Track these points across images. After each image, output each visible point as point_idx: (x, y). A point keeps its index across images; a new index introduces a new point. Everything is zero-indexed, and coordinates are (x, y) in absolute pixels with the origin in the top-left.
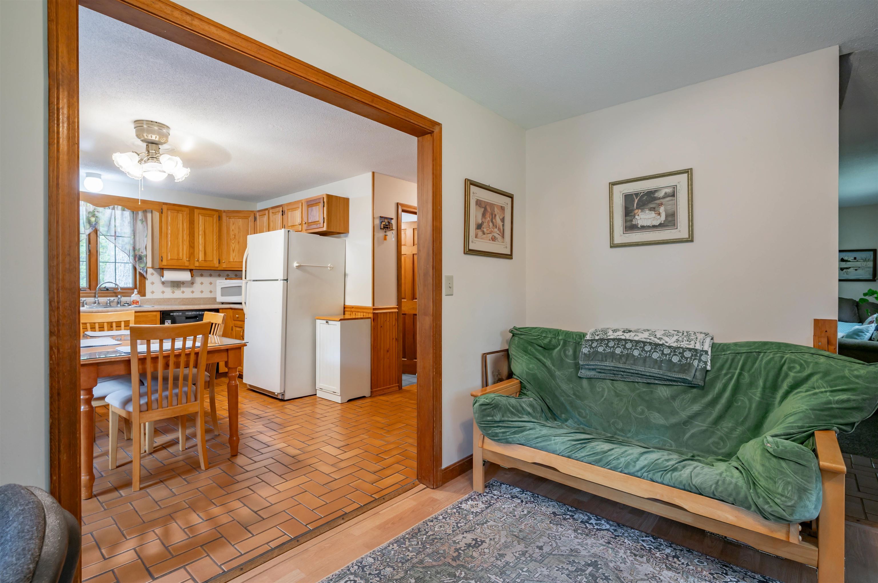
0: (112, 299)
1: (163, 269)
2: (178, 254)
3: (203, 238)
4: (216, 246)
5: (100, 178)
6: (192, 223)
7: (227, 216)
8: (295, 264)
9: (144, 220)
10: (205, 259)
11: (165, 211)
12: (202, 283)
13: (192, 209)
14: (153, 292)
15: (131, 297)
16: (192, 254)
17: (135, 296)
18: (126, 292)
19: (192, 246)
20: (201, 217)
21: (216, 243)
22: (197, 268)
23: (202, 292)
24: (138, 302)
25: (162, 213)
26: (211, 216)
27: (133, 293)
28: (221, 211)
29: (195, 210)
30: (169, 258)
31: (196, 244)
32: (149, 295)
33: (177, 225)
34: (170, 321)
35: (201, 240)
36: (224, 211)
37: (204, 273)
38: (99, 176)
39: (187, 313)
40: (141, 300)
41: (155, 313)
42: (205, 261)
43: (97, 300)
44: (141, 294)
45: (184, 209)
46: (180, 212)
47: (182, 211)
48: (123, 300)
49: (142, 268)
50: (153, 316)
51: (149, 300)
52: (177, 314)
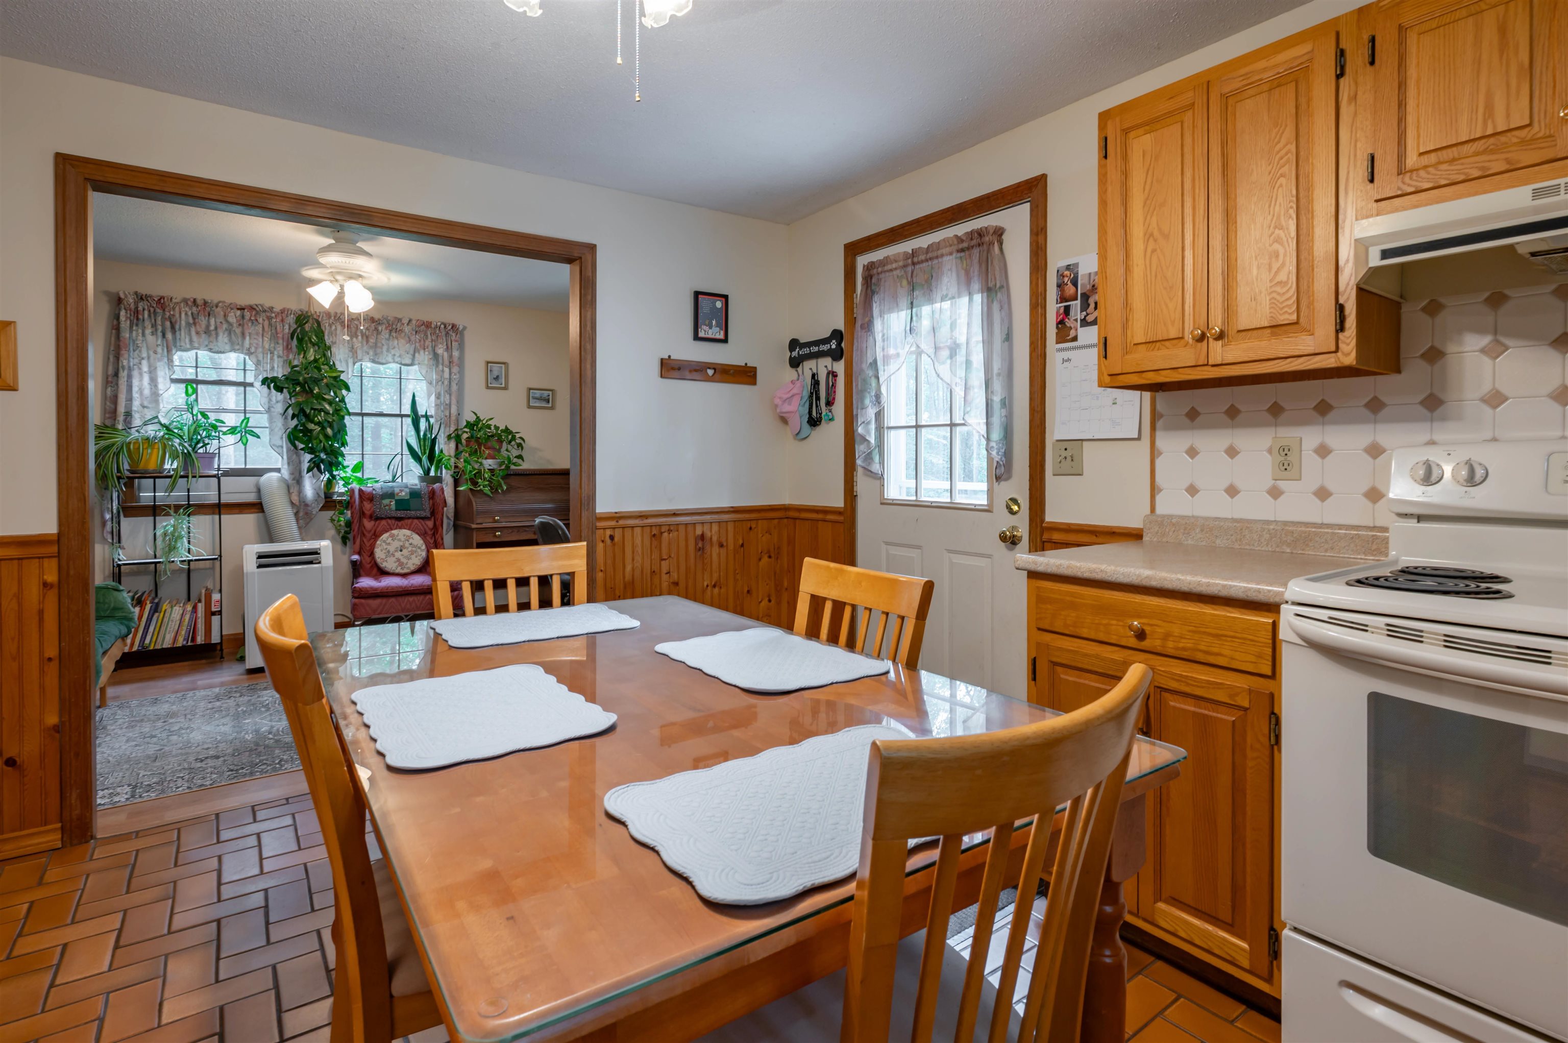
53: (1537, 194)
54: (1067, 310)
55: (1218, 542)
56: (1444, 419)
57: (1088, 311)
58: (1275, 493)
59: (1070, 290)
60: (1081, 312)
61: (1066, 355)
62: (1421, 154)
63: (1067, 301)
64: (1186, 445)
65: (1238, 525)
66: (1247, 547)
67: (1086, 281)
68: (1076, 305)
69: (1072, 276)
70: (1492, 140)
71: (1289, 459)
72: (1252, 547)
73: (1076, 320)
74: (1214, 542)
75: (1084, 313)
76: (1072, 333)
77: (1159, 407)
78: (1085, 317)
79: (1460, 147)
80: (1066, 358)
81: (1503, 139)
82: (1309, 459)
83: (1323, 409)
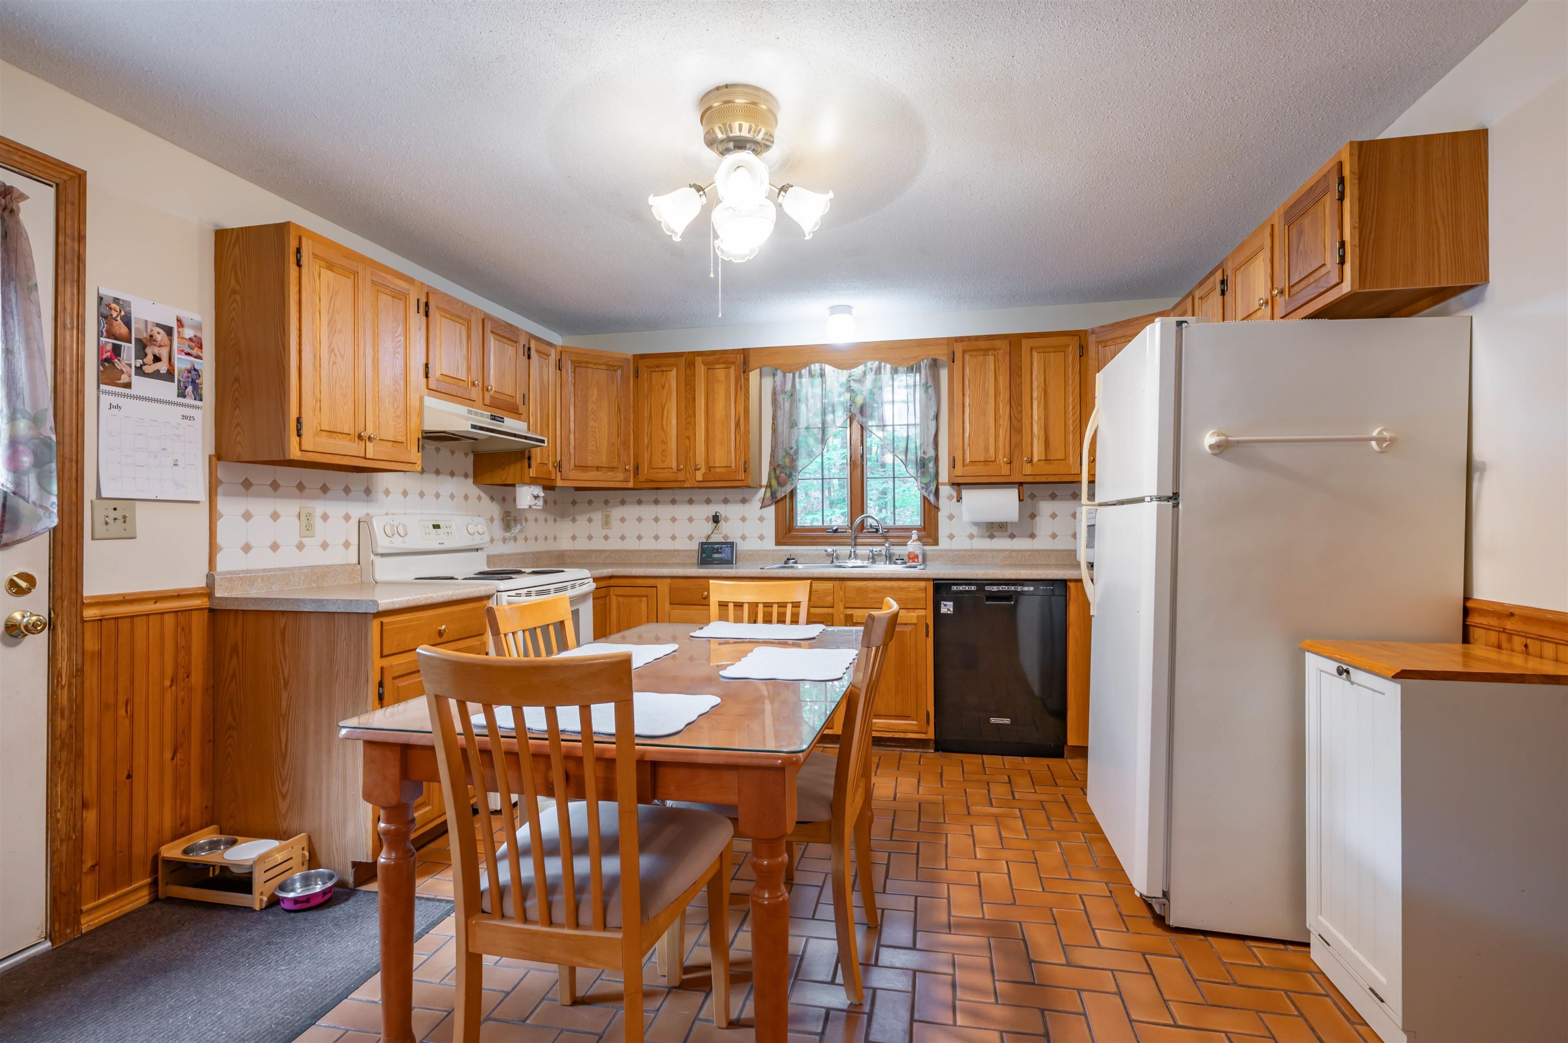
0: (876, 549)
1: (959, 484)
2: (987, 450)
3: (1042, 405)
4: (1074, 422)
5: (851, 313)
6: (1015, 372)
7: (1098, 343)
8: (1209, 439)
9: (929, 384)
10: (1046, 455)
11: (958, 355)
12: (1054, 516)
13: (1014, 341)
14: (951, 537)
15: (906, 545)
16: (1016, 447)
17: (913, 546)
18: (901, 534)
19: (1016, 426)
20: (1035, 354)
21: (1074, 414)
22: (1030, 479)
23: (1054, 536)
24: (917, 557)
25: (953, 362)
26: (1062, 349)
27: (910, 537)
28: (1085, 332)
29: (1024, 342)
30: (968, 460)
31: (1026, 422)
32: (944, 543)
33: (984, 383)
34: (952, 603)
35: (1037, 412)
36: (1093, 332)
37: (1058, 489)
38: (847, 309)
39: (987, 588)
40: (928, 553)
41: (922, 584)
42: (1046, 460)
43: (853, 550)
44: (930, 540)
45: (998, 343)
46: (990, 353)
47: (995, 349)
48: (895, 551)
49: (926, 484)
50: (921, 589)
51: (943, 553)
52: (967, 588)
53: (468, 412)
54: (117, 350)
55: (274, 587)
56: (372, 501)
57: (145, 360)
58: (300, 546)
59: (120, 328)
60: (136, 358)
61: (115, 400)
62: (442, 373)
63: (116, 339)
64: (270, 511)
65: (286, 572)
66: (293, 588)
67: (142, 327)
68: (129, 348)
69: (123, 313)
70: (457, 381)
71: (310, 522)
72: (295, 588)
73: (130, 365)
74: (271, 589)
75: (141, 361)
76: (124, 379)
77: (220, 475)
78: (141, 366)
79: (450, 378)
80: (114, 404)
82: (318, 522)
83: (325, 489)
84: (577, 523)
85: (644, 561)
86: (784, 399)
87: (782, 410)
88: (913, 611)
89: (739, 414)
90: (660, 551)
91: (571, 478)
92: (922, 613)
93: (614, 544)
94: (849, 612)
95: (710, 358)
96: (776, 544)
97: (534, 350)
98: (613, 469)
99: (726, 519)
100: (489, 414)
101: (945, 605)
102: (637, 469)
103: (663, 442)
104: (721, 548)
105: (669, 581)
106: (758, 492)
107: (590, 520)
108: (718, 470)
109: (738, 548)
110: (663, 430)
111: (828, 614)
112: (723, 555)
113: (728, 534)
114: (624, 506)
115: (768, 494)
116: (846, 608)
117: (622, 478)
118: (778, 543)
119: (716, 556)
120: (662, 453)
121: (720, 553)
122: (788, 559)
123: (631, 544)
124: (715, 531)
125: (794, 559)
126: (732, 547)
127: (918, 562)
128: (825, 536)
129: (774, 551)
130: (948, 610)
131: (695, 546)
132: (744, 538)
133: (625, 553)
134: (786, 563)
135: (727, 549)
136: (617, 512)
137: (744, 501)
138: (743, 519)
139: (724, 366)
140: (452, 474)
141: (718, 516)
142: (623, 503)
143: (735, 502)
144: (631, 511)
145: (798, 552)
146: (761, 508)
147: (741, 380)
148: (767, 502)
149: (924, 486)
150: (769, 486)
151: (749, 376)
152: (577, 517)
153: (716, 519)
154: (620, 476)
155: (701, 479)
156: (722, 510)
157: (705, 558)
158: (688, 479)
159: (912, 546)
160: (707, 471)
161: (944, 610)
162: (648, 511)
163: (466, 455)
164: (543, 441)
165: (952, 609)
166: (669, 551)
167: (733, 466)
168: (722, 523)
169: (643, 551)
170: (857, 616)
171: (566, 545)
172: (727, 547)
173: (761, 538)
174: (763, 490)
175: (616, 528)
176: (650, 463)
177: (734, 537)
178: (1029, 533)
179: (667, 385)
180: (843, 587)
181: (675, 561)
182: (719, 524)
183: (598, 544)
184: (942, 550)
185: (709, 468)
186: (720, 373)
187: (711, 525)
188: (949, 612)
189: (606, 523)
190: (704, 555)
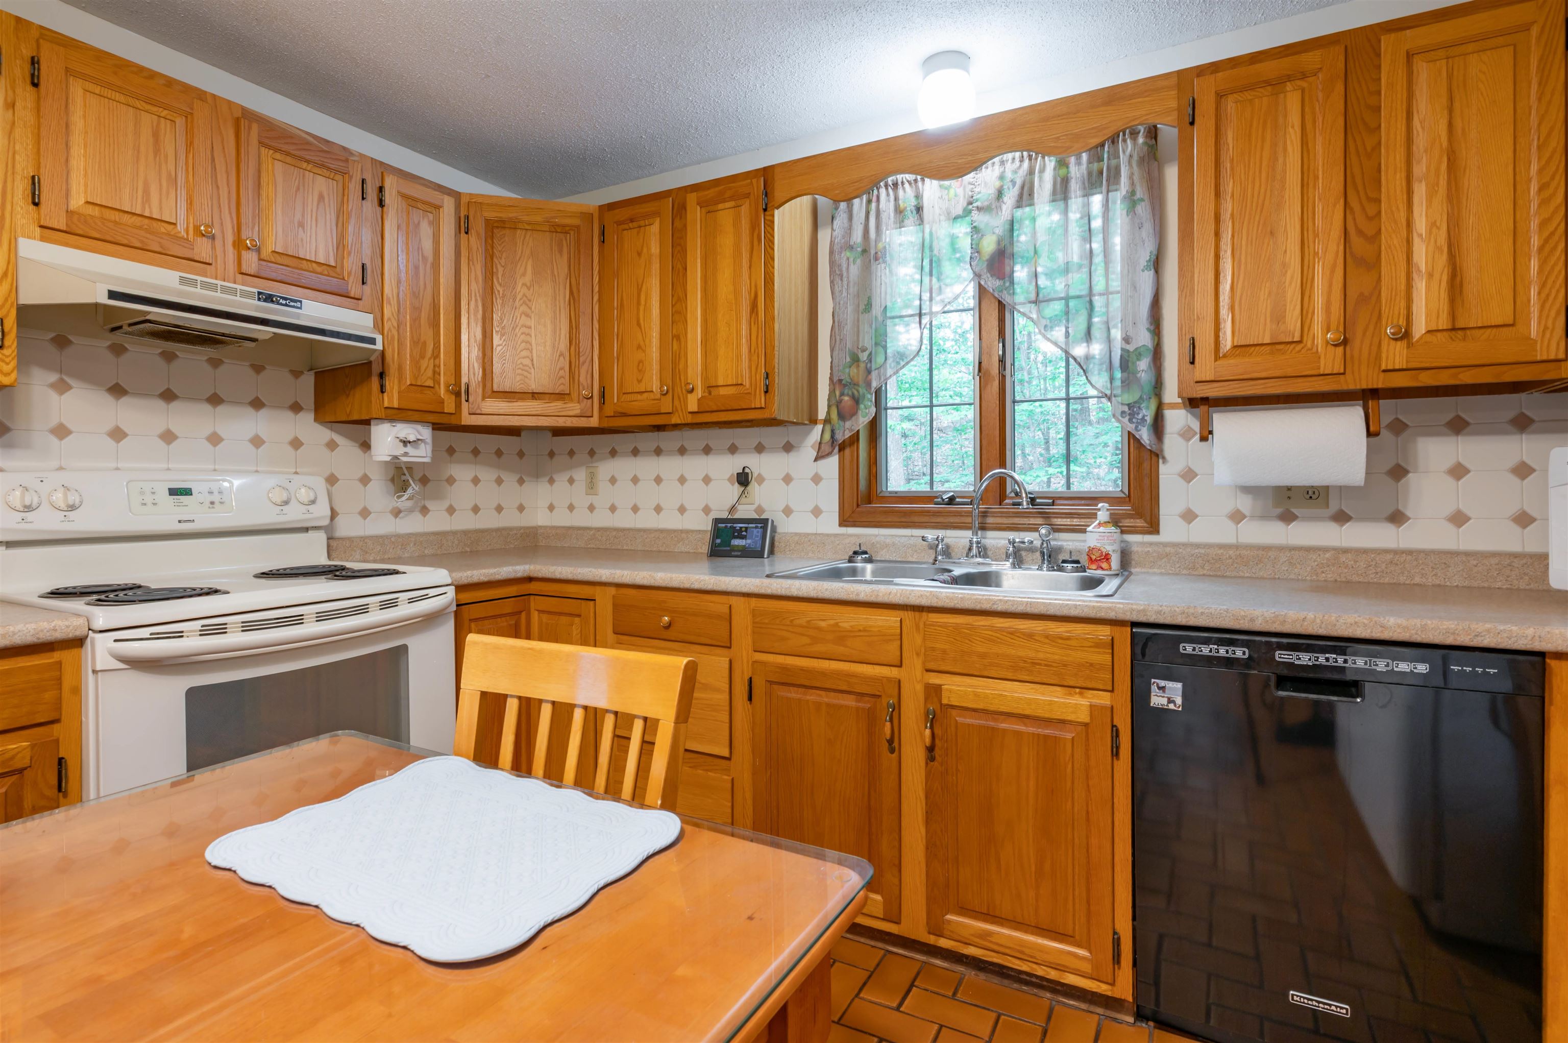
0: (1023, 537)
1: (1205, 401)
2: (1279, 317)
5: (965, 66)
6: (1361, 121)
9: (1139, 194)
10: (1453, 315)
11: (1207, 101)
12: (1458, 472)
14: (1189, 516)
16: (1361, 302)
17: (1100, 534)
18: (1075, 509)
19: (1364, 254)
20: (1421, 66)
22: (1405, 382)
23: (1461, 519)
24: (1107, 558)
25: (1192, 127)
27: (1094, 516)
30: (1227, 342)
31: (1391, 240)
32: (1173, 529)
33: (1274, 159)
34: (1179, 686)
35: (1424, 213)
38: (958, 57)
39: (1281, 656)
40: (1135, 548)
41: (1104, 632)
42: (1454, 329)
43: (975, 540)
44: (1140, 523)
45: (1311, 59)
46: (1289, 87)
47: (1304, 76)
48: (1065, 544)
49: (1129, 406)
50: (1098, 645)
51: (1168, 550)
52: (1222, 652)
53: (183, 281)
62: (88, 203)
70: (146, 221)
79: (121, 214)
81: (155, 224)
84: (555, 485)
85: (640, 548)
86: (848, 259)
87: (845, 279)
88: (1081, 694)
89: (756, 286)
90: (662, 531)
91: (485, 411)
92: (1104, 699)
93: (601, 519)
94: (935, 679)
95: (711, 193)
96: (841, 525)
97: (394, 192)
98: (561, 396)
99: (761, 480)
100: (255, 290)
101: (1162, 689)
102: (603, 395)
103: (639, 347)
104: (746, 528)
105: (613, 591)
106: (812, 430)
107: (571, 481)
108: (723, 391)
109: (780, 529)
110: (639, 324)
111: (889, 680)
112: (749, 541)
113: (765, 506)
114: (615, 458)
115: (827, 436)
116: (927, 671)
117: (577, 412)
118: (843, 522)
119: (736, 542)
120: (638, 366)
121: (744, 537)
122: (855, 553)
123: (624, 520)
124: (743, 500)
125: (865, 553)
126: (765, 528)
127: (1110, 569)
128: (928, 512)
129: (836, 535)
130: (1170, 701)
131: (706, 525)
132: (788, 511)
133: (614, 533)
134: (850, 560)
135: (755, 531)
136: (606, 468)
137: (788, 448)
138: (788, 479)
139: (732, 204)
140: (257, 404)
141: (747, 474)
142: (613, 453)
143: (773, 450)
144: (624, 467)
145: (878, 539)
146: (816, 460)
147: (759, 225)
148: (826, 448)
149: (1126, 409)
150: (827, 421)
151: (773, 216)
152: (555, 477)
153: (743, 479)
154: (575, 408)
155: (695, 409)
156: (755, 463)
157: (720, 545)
158: (677, 411)
159: (1096, 536)
160: (706, 394)
161: (1157, 700)
162: (647, 466)
163: (297, 374)
164: (372, 341)
165: (1179, 701)
166: (675, 531)
167: (747, 383)
168: (754, 486)
169: (639, 530)
170: (950, 691)
171: (541, 518)
172: (756, 527)
173: (817, 512)
174: (819, 427)
175: (605, 494)
176: (621, 385)
177: (773, 513)
178: (1390, 510)
179: (645, 250)
180: (922, 625)
181: (683, 549)
182: (749, 488)
183: (581, 519)
184: (1165, 545)
185: (710, 388)
186: (725, 215)
187: (737, 489)
188: (1171, 706)
189: (591, 486)
190: (718, 541)
